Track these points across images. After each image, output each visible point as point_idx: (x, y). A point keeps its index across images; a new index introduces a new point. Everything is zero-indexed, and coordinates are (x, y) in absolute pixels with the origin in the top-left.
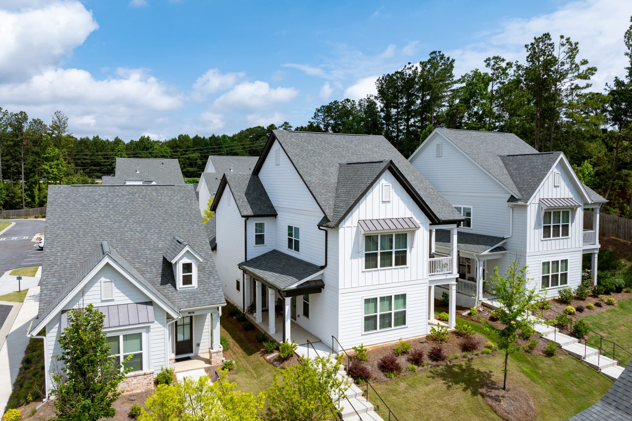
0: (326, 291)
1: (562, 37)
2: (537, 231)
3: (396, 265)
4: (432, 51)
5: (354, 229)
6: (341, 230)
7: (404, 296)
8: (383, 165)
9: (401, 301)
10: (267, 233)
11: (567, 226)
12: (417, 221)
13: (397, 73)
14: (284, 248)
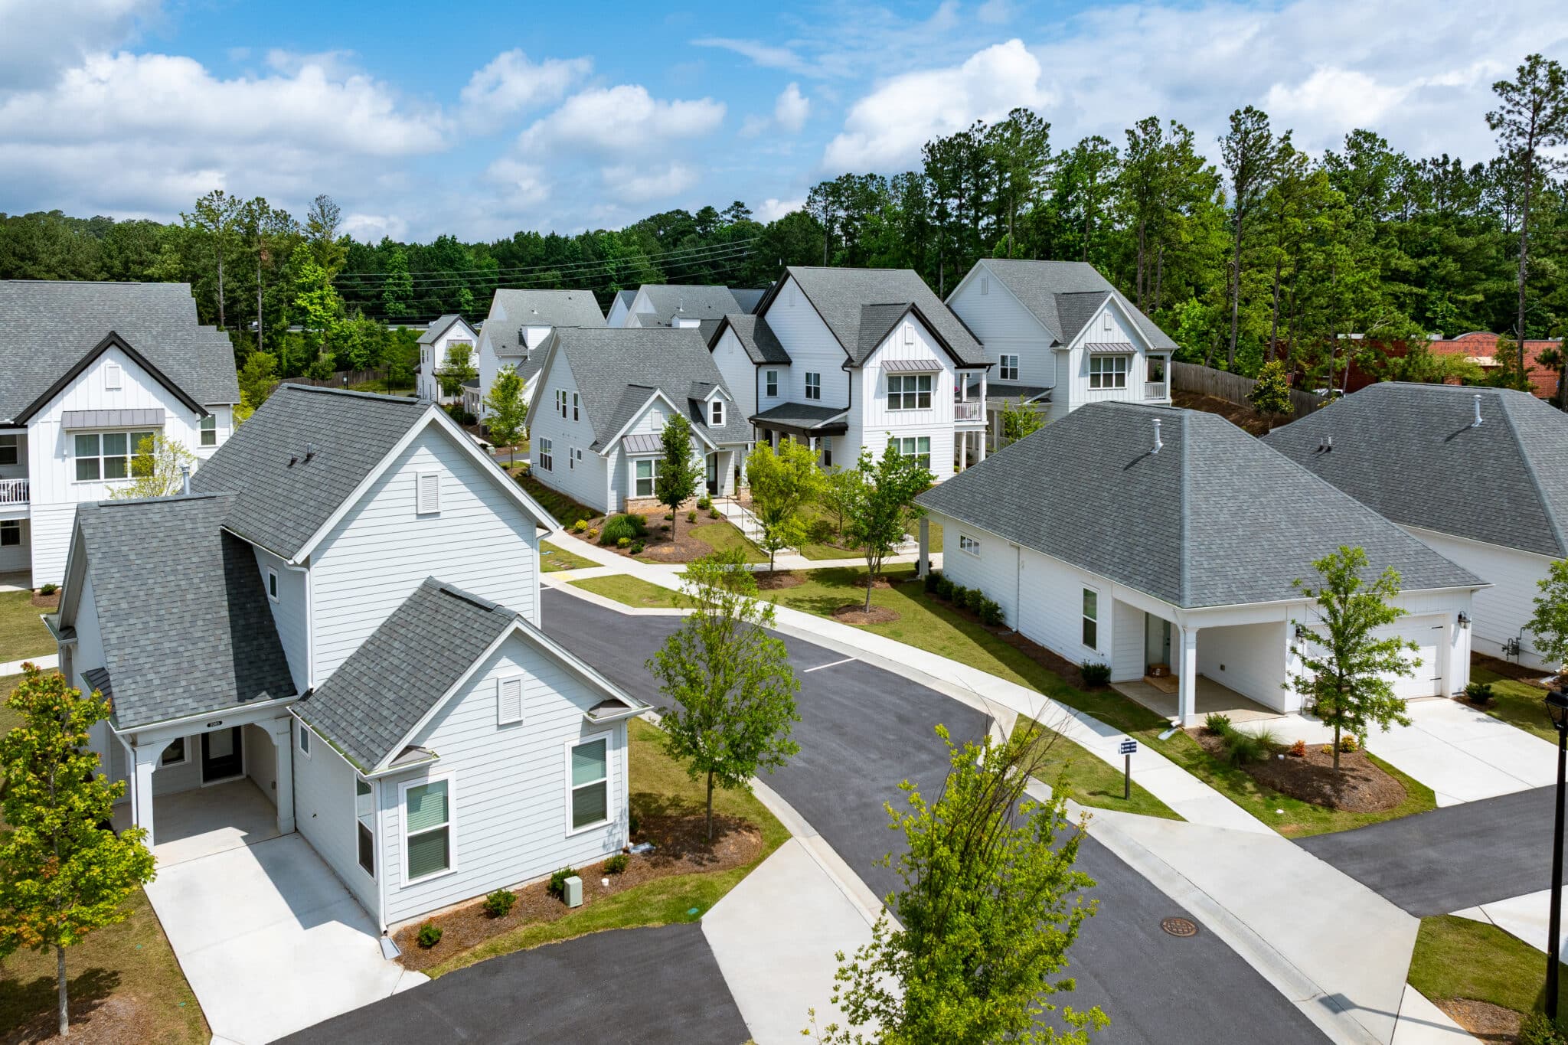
0: (851, 433)
1: (1173, 123)
2: (1082, 379)
3: (920, 406)
4: (1012, 109)
5: (878, 370)
6: (865, 371)
7: (928, 439)
8: (906, 308)
9: (924, 444)
10: (780, 384)
11: (1123, 375)
12: (942, 364)
13: (959, 135)
14: (801, 399)
